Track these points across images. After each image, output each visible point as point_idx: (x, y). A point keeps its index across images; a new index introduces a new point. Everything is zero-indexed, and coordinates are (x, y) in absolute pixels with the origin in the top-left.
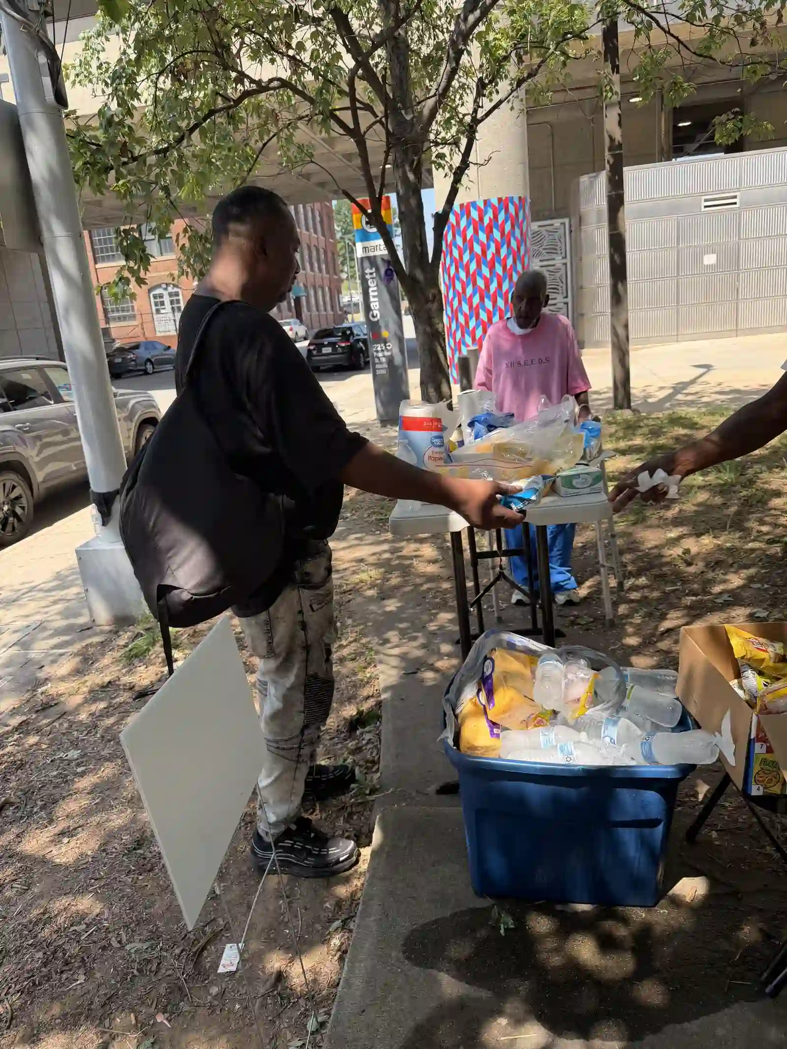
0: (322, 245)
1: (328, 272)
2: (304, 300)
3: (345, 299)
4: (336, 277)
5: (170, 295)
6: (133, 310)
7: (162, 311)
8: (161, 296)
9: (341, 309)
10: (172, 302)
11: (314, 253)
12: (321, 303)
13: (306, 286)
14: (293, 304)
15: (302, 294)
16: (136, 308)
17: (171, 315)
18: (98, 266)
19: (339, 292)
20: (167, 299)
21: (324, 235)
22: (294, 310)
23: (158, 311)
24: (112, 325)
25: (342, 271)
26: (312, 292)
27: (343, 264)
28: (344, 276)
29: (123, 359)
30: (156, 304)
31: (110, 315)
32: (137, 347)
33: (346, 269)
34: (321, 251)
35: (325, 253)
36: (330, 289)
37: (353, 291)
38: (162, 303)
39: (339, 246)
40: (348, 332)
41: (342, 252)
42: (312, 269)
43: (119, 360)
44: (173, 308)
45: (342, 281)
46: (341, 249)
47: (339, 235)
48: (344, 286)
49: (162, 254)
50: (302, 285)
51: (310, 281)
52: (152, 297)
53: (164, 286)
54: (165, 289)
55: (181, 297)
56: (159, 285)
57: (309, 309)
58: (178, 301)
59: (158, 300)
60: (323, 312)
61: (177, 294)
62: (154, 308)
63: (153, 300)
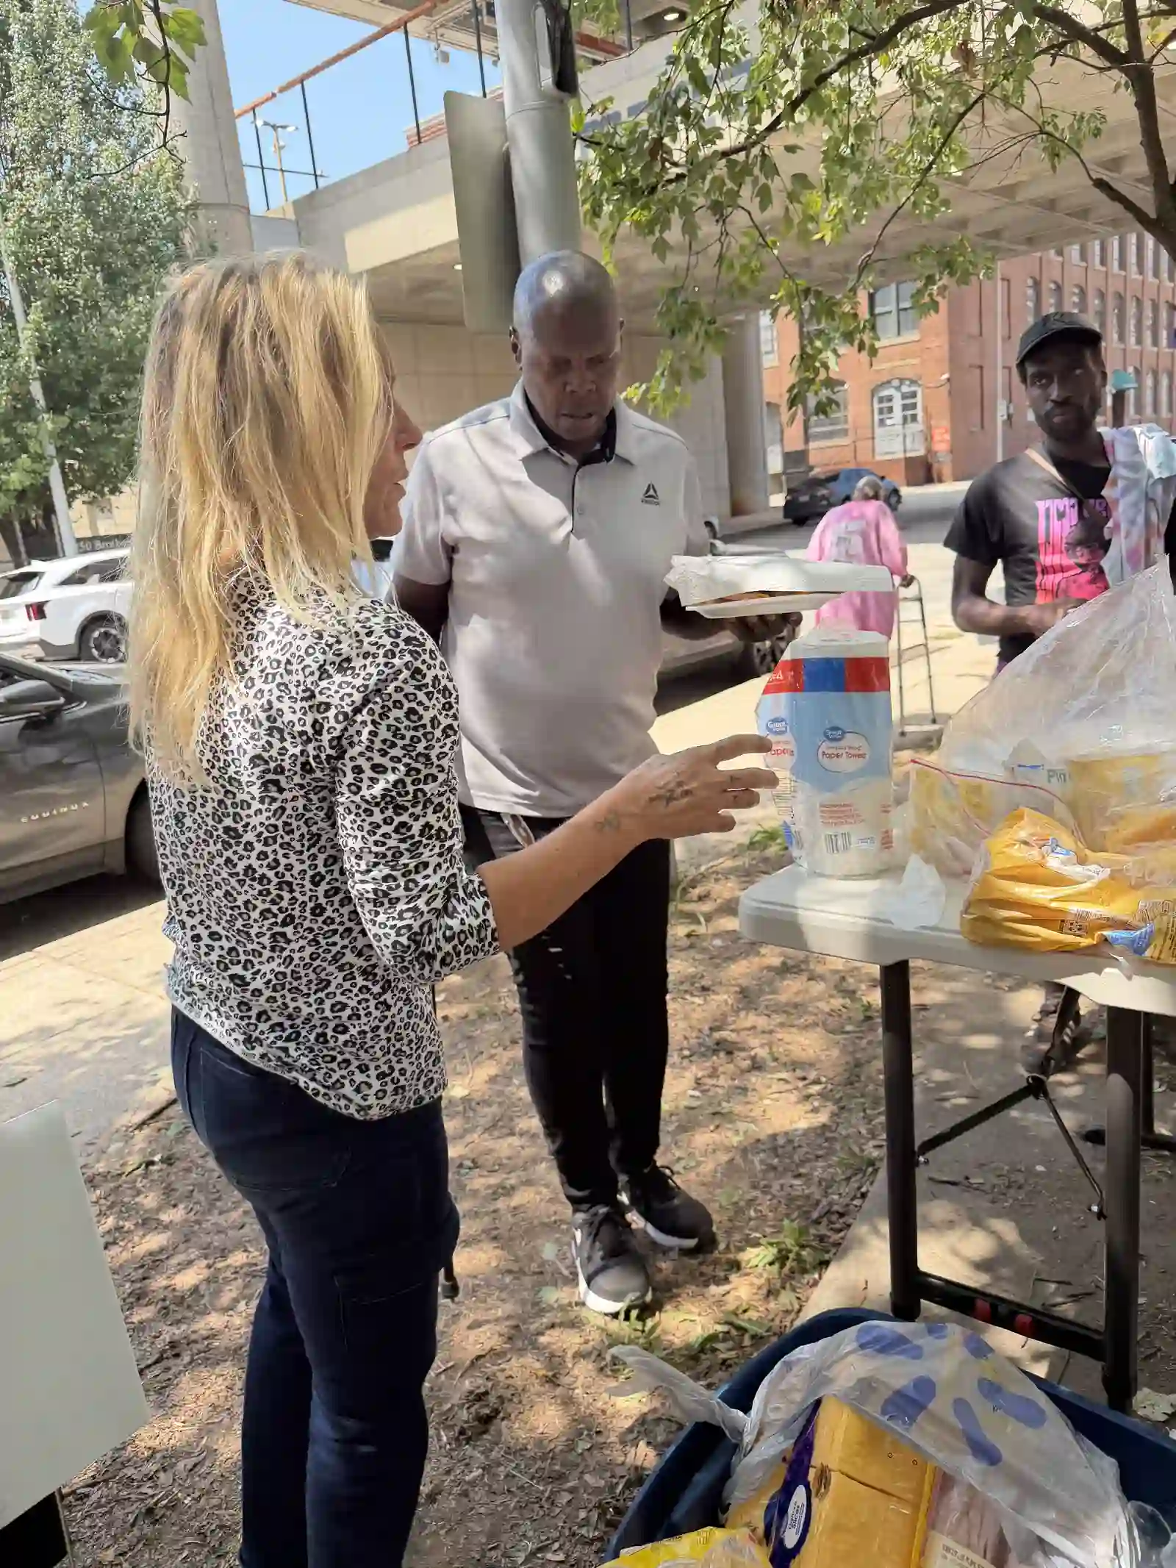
2: (1131, 395)
5: (904, 397)
6: (846, 422)
7: (889, 422)
8: (890, 399)
10: (905, 407)
12: (1164, 398)
13: (1137, 371)
15: (1130, 385)
16: (850, 419)
17: (900, 427)
20: (897, 404)
23: (882, 422)
24: (812, 445)
26: (1149, 381)
29: (813, 497)
30: (881, 411)
31: (813, 430)
32: (834, 478)
38: (890, 410)
42: (1155, 342)
43: (804, 499)
44: (905, 418)
49: (899, 334)
50: (1131, 369)
51: (1149, 361)
52: (876, 400)
53: (896, 383)
54: (898, 388)
55: (919, 400)
56: (889, 382)
57: (1139, 408)
58: (914, 406)
59: (885, 405)
60: (1164, 413)
61: (914, 395)
62: (877, 417)
63: (876, 406)
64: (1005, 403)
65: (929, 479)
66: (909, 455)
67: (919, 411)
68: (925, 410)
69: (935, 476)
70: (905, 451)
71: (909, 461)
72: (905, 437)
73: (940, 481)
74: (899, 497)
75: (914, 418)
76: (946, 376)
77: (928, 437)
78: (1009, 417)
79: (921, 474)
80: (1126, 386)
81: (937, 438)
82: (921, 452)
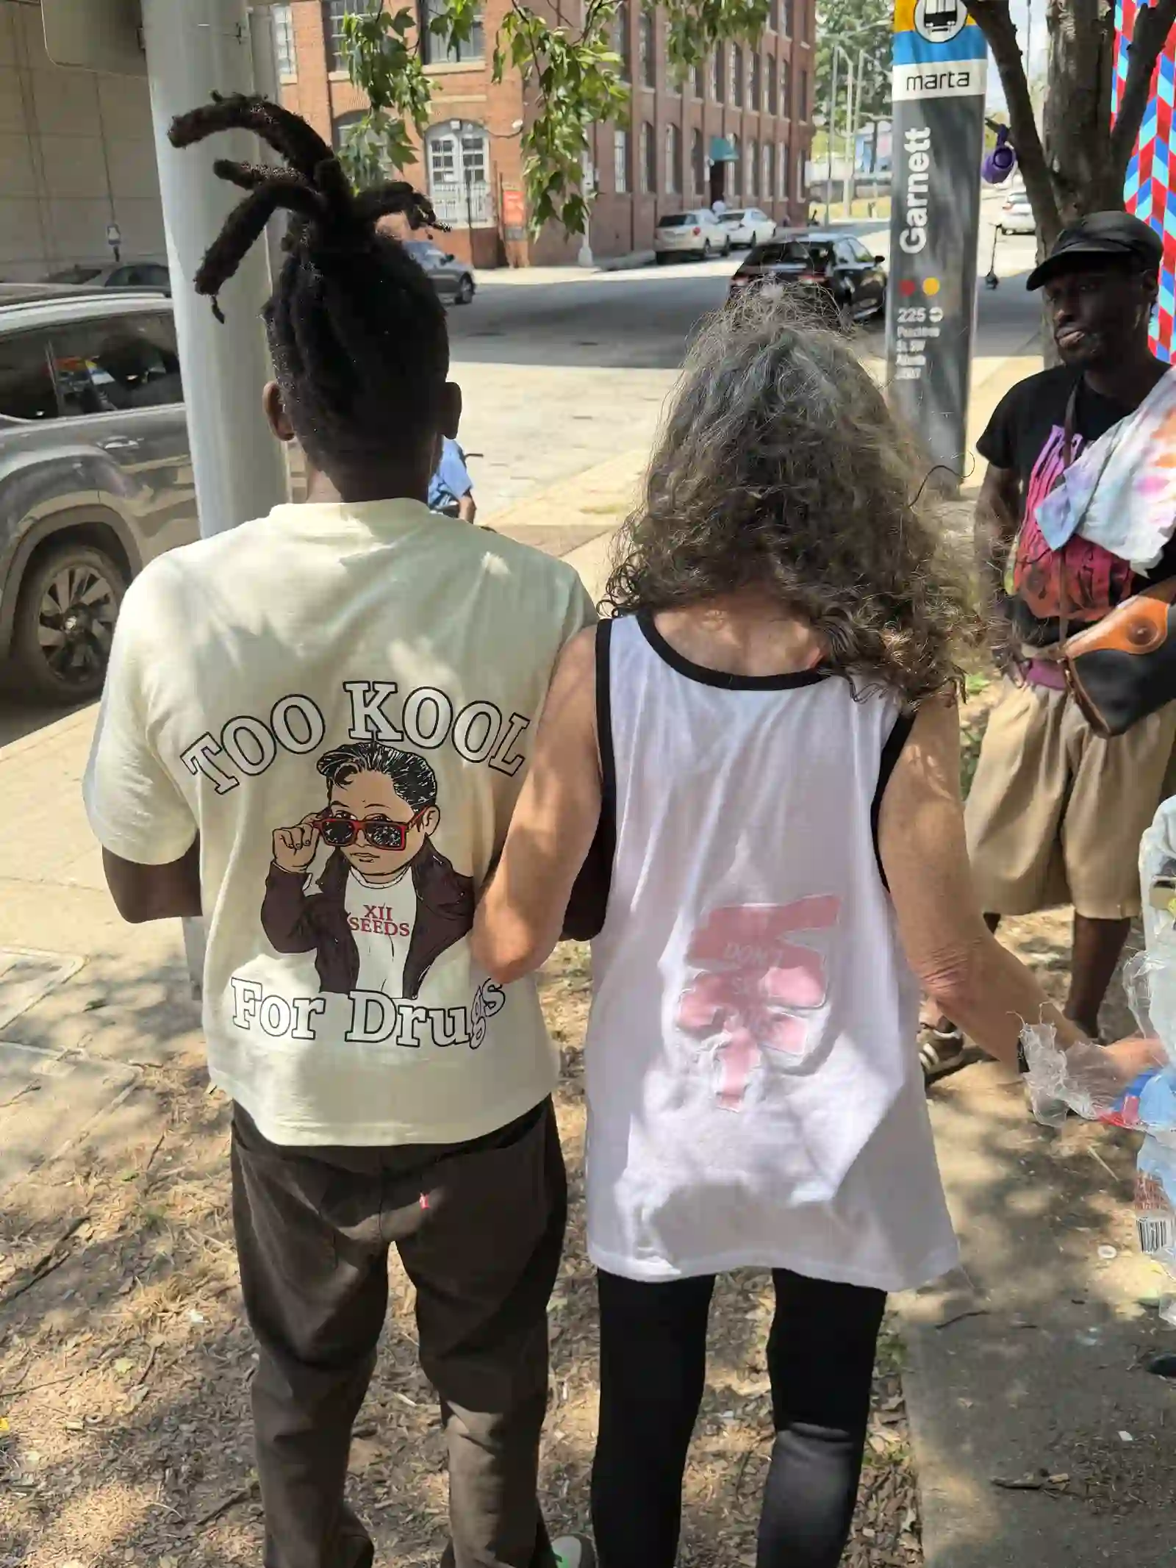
0: (784, 51)
1: (788, 113)
2: (731, 168)
3: (816, 171)
4: (802, 123)
5: (466, 145)
7: (448, 178)
8: (448, 147)
9: (805, 191)
10: (467, 160)
11: (765, 70)
12: (765, 178)
13: (738, 140)
14: (707, 177)
15: (730, 157)
17: (463, 186)
18: (332, 76)
19: (806, 156)
20: (458, 153)
21: (790, 32)
22: (707, 189)
23: (438, 177)
25: (817, 111)
26: (750, 154)
27: (822, 94)
28: (819, 120)
30: (437, 162)
33: (824, 109)
34: (781, 68)
35: (789, 67)
36: (788, 149)
37: (834, 154)
38: (449, 161)
39: (819, 56)
40: (824, 253)
41: (822, 71)
42: (757, 105)
44: (468, 174)
45: (812, 131)
46: (821, 64)
47: (821, 33)
48: (819, 139)
49: (458, 60)
50: (730, 137)
51: (750, 129)
52: (430, 148)
53: (455, 125)
54: (456, 132)
55: (485, 151)
56: (447, 123)
57: (739, 189)
58: (479, 159)
59: (441, 154)
60: (766, 197)
61: (478, 144)
62: (432, 170)
63: (431, 154)
64: (591, 165)
65: (500, 261)
66: (475, 225)
67: (486, 166)
68: (494, 165)
69: (510, 260)
70: (470, 220)
71: (474, 233)
72: (468, 200)
73: (517, 266)
74: (473, 286)
75: (480, 175)
76: (518, 124)
77: (497, 201)
78: (596, 184)
79: (490, 253)
80: (727, 157)
81: (509, 205)
82: (490, 224)
